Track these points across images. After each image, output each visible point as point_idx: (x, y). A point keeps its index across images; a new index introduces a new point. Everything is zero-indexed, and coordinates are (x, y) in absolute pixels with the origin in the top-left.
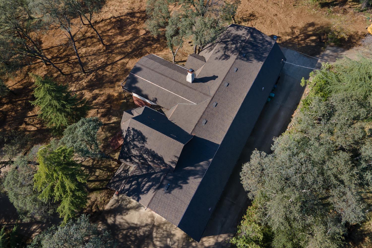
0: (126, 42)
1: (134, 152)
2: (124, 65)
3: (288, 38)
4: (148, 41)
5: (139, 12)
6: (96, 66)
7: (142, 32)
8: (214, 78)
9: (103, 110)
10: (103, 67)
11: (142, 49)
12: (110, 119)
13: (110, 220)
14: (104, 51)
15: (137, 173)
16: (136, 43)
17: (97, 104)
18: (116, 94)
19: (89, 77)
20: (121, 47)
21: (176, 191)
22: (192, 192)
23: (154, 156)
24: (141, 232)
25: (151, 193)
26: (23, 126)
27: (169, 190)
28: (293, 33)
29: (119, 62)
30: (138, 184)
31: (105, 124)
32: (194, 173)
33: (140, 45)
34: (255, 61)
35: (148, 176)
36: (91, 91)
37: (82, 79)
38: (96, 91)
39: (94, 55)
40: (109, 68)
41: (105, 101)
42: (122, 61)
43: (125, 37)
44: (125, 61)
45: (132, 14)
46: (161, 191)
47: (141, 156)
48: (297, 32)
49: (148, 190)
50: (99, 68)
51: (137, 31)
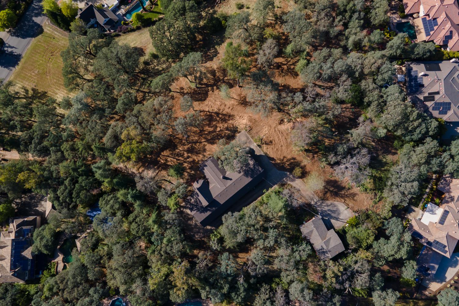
0: (210, 132)
1: (195, 197)
2: (205, 145)
3: (279, 162)
4: (219, 136)
5: (221, 114)
6: (193, 140)
7: (218, 129)
8: (231, 179)
9: (190, 166)
10: (196, 143)
11: (215, 140)
12: (191, 171)
13: (182, 209)
14: (198, 133)
15: (194, 203)
16: (213, 135)
17: (188, 161)
18: (197, 160)
19: (189, 146)
20: (206, 134)
21: (203, 214)
22: (207, 215)
23: (200, 201)
24: (190, 217)
25: (195, 211)
26: (159, 158)
27: (201, 213)
28: (283, 160)
29: (203, 143)
30: (193, 207)
31: (189, 173)
32: (210, 210)
33: (215, 137)
34: (250, 178)
35: (196, 206)
36: (188, 153)
37: (185, 145)
38: (190, 155)
39: (194, 133)
40: (198, 144)
41: (191, 162)
42: (204, 143)
43: (210, 128)
44: (206, 143)
45: (217, 114)
46: (199, 212)
47: (196, 199)
48: (285, 160)
49: (195, 210)
50: (194, 142)
51: (216, 127)
